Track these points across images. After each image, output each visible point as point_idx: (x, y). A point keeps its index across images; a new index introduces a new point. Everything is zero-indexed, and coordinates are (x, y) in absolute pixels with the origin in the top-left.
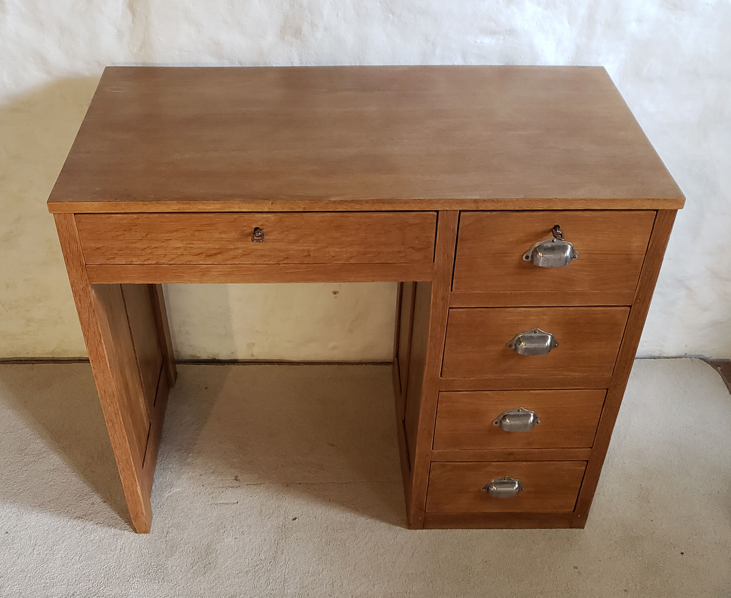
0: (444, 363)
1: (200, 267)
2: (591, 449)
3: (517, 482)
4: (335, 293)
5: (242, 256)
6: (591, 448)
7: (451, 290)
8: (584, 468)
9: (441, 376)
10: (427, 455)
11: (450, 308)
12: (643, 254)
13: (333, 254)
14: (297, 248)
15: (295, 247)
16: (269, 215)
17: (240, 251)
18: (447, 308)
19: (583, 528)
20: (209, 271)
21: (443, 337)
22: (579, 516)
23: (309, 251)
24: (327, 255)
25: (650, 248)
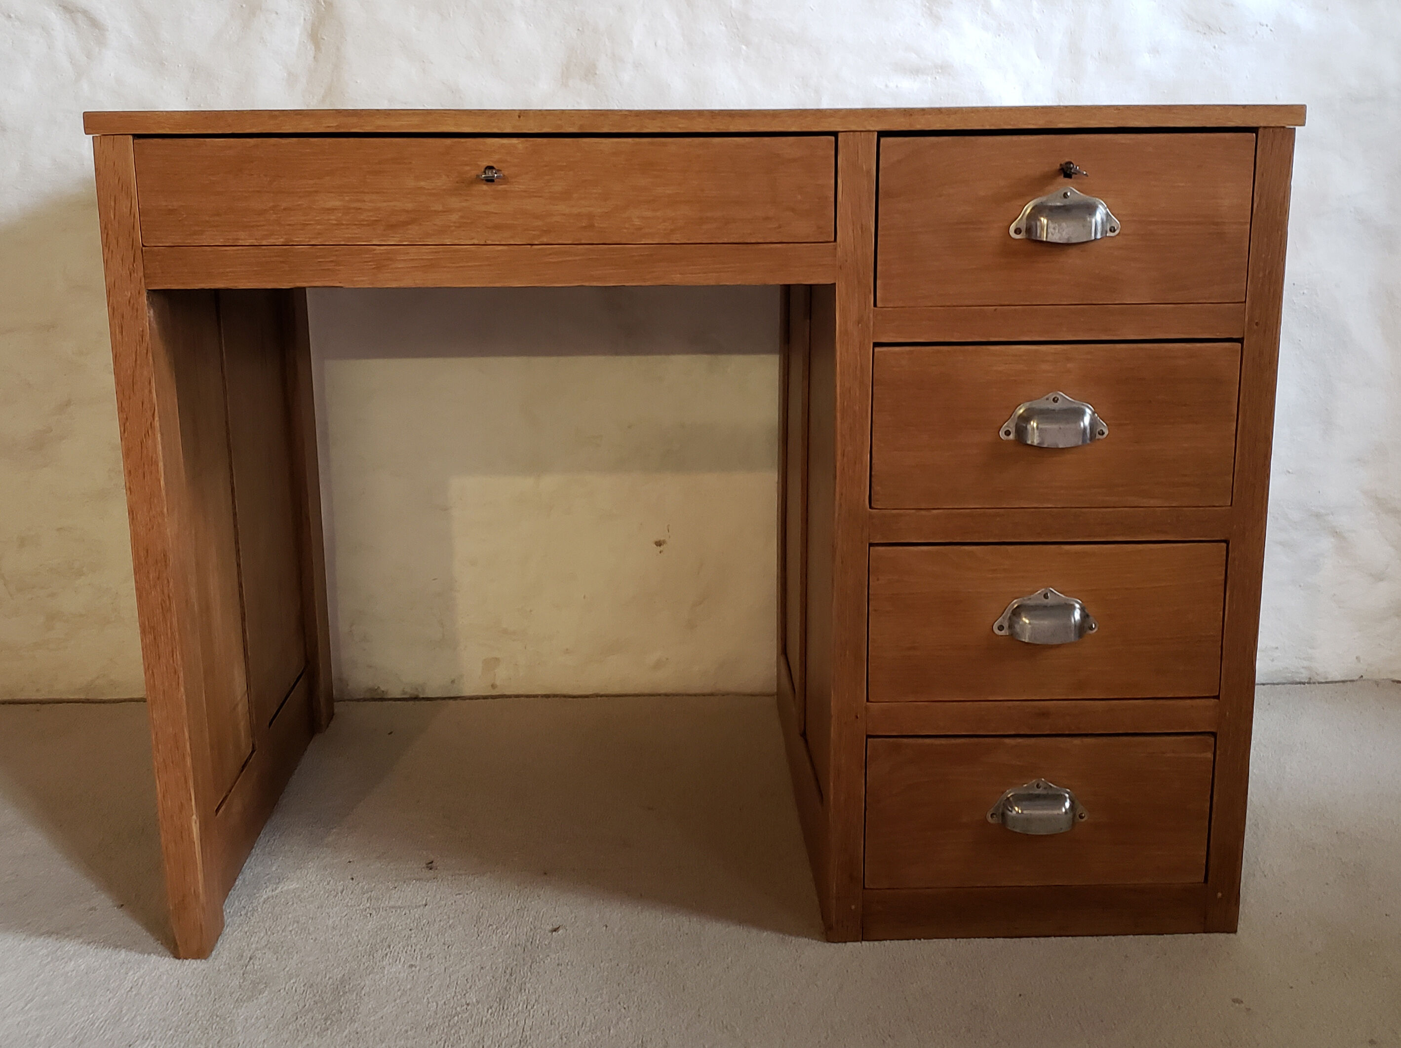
0: (873, 473)
1: (374, 250)
2: (1216, 700)
3: (1067, 795)
4: (659, 544)
5: (459, 227)
6: (1217, 697)
7: (875, 305)
8: (1210, 755)
9: (871, 507)
10: (857, 717)
11: (876, 345)
12: (1246, 223)
13: (637, 222)
14: (567, 211)
15: (562, 207)
16: (514, 141)
17: (454, 217)
18: (869, 343)
19: (1235, 932)
20: (391, 259)
21: (867, 412)
22: (1220, 895)
23: (591, 216)
24: (627, 226)
25: (1257, 210)
